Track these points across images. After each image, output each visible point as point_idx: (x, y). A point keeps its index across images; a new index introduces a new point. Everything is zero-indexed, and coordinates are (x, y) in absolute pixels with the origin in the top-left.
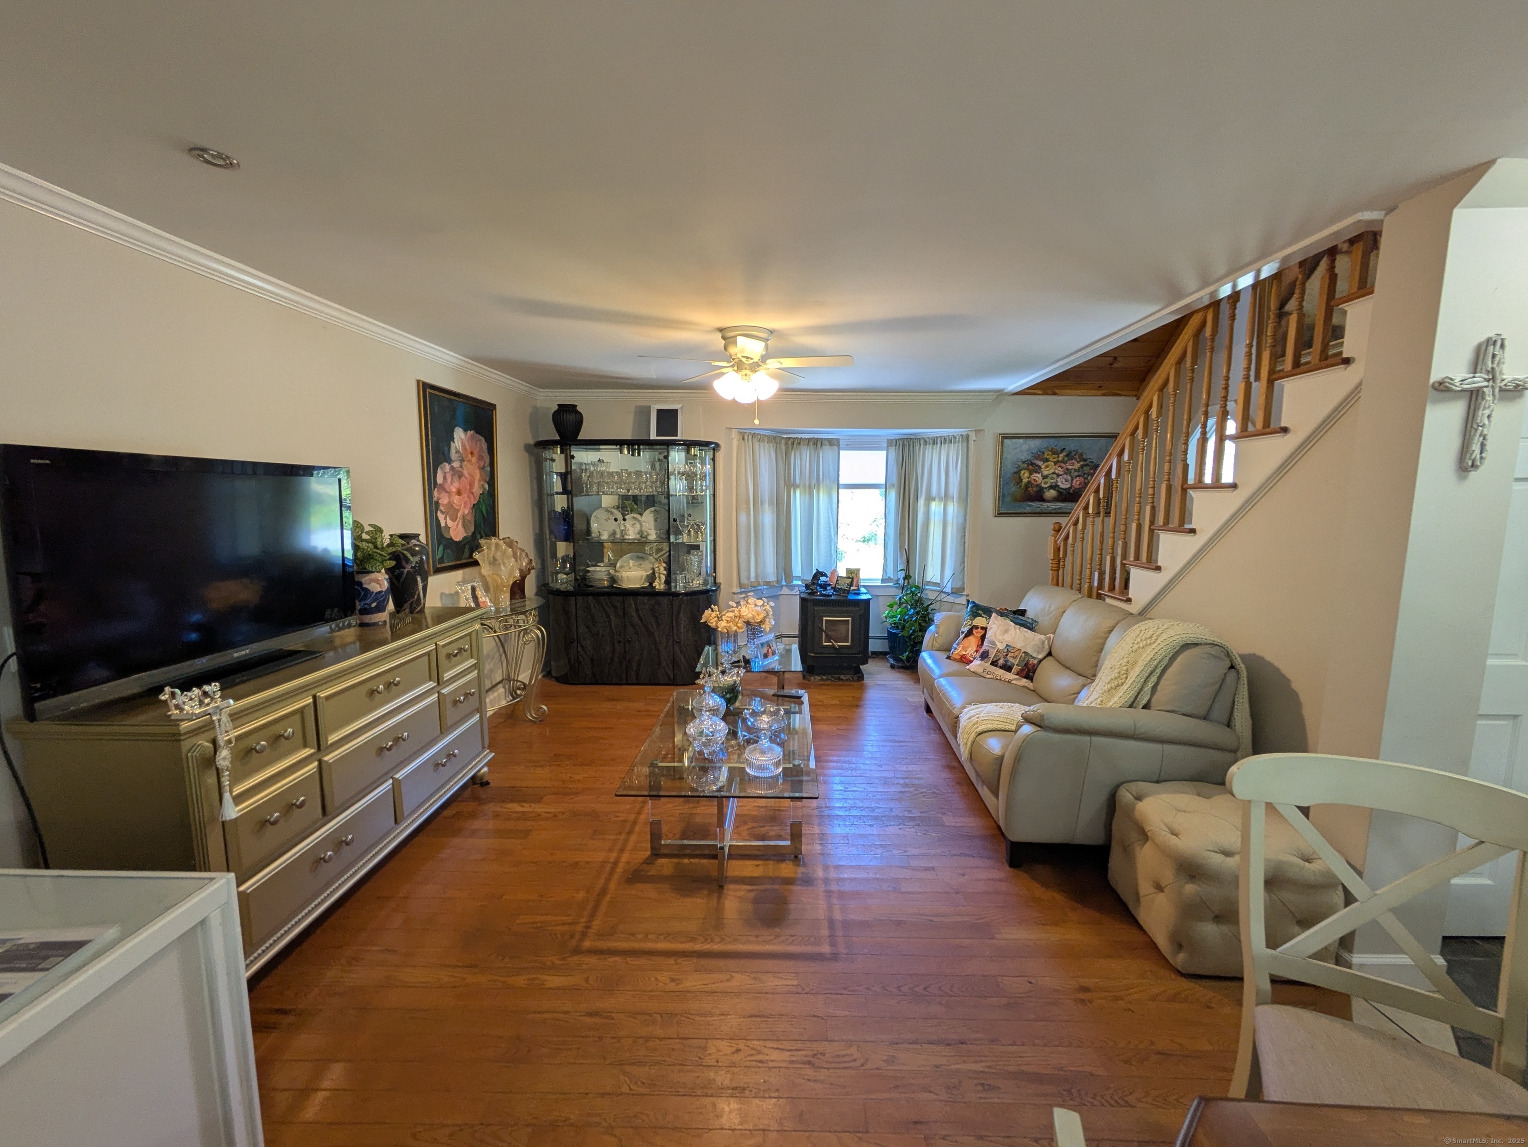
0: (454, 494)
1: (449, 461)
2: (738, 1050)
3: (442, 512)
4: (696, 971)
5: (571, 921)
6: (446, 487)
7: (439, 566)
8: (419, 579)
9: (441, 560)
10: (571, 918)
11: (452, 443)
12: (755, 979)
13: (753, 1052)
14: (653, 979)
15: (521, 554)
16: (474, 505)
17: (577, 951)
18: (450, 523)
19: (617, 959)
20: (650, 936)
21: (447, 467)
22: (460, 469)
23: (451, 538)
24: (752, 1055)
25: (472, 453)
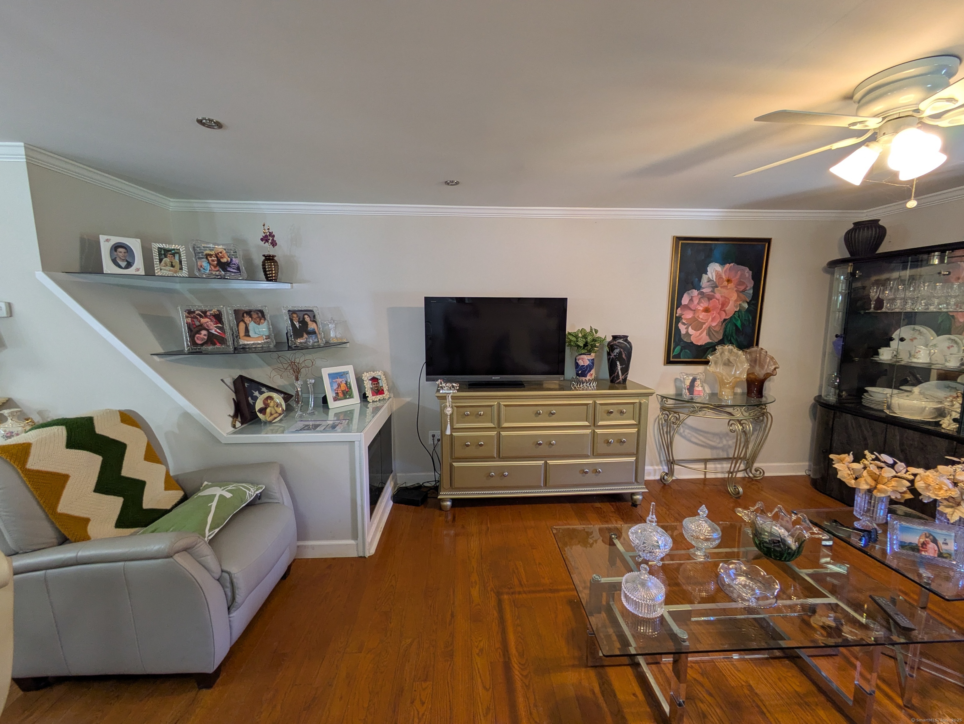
0: (700, 311)
1: (698, 288)
2: (423, 703)
3: (684, 324)
4: (491, 663)
5: (523, 584)
6: (692, 306)
7: (671, 360)
8: (618, 363)
9: (678, 356)
10: (526, 583)
11: (704, 276)
12: (488, 709)
13: (420, 714)
14: (480, 639)
15: (769, 362)
16: (725, 320)
17: (499, 594)
18: (691, 331)
19: (496, 614)
20: (519, 629)
21: (695, 292)
22: (713, 294)
23: (692, 343)
24: (418, 714)
25: (729, 281)
